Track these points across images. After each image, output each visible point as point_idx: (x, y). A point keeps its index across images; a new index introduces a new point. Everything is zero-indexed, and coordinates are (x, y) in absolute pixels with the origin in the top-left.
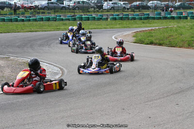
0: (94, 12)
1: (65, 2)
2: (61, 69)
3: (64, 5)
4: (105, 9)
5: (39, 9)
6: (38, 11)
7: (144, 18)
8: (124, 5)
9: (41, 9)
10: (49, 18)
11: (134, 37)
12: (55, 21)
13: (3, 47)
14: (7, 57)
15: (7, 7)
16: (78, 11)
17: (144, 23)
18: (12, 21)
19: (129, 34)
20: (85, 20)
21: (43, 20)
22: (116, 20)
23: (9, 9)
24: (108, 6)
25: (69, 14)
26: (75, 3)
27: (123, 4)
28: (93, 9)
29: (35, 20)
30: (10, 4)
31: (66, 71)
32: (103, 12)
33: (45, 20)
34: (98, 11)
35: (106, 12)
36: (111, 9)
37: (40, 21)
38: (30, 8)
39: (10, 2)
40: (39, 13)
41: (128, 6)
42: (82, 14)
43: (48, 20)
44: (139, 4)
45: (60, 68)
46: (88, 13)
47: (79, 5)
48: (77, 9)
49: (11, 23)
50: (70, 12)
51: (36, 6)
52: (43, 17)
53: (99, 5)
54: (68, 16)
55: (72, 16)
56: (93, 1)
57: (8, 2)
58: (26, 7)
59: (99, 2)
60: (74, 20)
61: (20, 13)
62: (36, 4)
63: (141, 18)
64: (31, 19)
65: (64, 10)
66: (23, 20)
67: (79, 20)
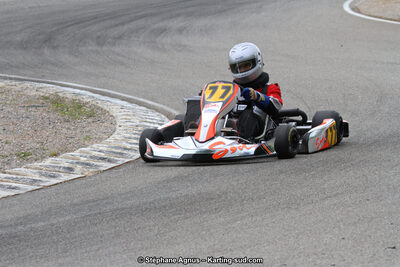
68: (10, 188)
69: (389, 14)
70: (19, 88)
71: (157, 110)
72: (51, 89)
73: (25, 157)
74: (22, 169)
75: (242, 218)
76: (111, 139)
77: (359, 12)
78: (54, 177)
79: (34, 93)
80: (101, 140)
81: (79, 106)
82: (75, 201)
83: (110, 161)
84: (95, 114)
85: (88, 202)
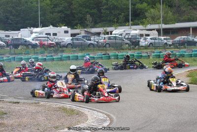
0: (130, 50)
1: (92, 38)
2: (108, 116)
3: (92, 42)
4: (142, 46)
5: (60, 47)
6: (61, 49)
7: (194, 54)
8: (165, 41)
9: (64, 46)
10: (77, 56)
14: (36, 102)
15: (22, 44)
16: (109, 49)
17: (195, 60)
20: (122, 58)
21: (69, 59)
22: (159, 57)
23: (25, 47)
24: (146, 43)
25: (99, 52)
26: (105, 39)
27: (164, 39)
28: (127, 45)
29: (61, 59)
30: (26, 41)
32: (141, 49)
33: (73, 59)
34: (134, 49)
35: (144, 49)
36: (149, 46)
37: (66, 60)
38: (50, 46)
39: (25, 38)
40: (63, 51)
42: (114, 51)
43: (77, 58)
44: (184, 39)
45: (106, 114)
46: (122, 51)
47: (110, 41)
48: (107, 46)
50: (99, 50)
51: (57, 44)
52: (70, 55)
53: (134, 40)
54: (98, 54)
55: (104, 54)
56: (127, 37)
57: (23, 39)
58: (44, 44)
59: (135, 37)
60: (108, 59)
61: (38, 51)
62: (57, 41)
63: (191, 55)
64: (54, 57)
65: (91, 48)
66: (45, 59)
67: (115, 58)
70: (49, 104)
71: (101, 112)
72: (61, 105)
73: (57, 128)
76: (87, 122)
79: (54, 106)
80: (83, 122)
81: (73, 111)
84: (79, 114)
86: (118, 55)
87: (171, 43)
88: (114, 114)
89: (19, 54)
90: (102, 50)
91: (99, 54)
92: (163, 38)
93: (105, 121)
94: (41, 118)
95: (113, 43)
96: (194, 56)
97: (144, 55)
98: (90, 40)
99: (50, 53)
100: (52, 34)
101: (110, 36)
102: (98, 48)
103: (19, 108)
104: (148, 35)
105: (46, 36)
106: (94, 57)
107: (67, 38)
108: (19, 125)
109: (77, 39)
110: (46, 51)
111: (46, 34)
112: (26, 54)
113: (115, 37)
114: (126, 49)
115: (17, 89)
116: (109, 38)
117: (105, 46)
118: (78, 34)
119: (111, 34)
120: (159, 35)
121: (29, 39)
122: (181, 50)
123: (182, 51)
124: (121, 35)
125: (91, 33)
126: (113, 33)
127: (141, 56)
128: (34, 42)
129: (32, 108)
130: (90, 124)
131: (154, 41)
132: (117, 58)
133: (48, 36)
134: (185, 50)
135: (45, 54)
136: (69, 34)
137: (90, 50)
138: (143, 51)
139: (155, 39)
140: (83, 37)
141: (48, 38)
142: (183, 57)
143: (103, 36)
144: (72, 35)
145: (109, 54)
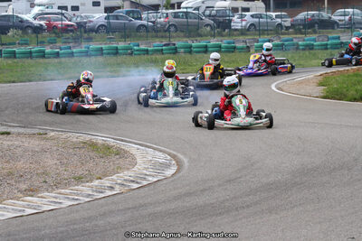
0: (214, 36)
1: (144, 16)
2: (174, 157)
3: (144, 22)
4: (236, 30)
5: (85, 32)
6: (86, 35)
7: (332, 45)
8: (279, 20)
9: (92, 30)
10: (117, 49)
11: (321, 84)
12: (131, 54)
13: (27, 110)
14: (41, 132)
15: (15, 27)
16: (174, 34)
18: (31, 57)
19: (308, 80)
20: (199, 52)
21: (102, 54)
23: (20, 32)
24: (244, 23)
25: (157, 40)
26: (167, 17)
27: (277, 16)
28: (209, 28)
29: (87, 54)
30: (22, 21)
31: (185, 160)
32: (233, 35)
33: (109, 54)
34: (220, 35)
35: (239, 35)
36: (248, 30)
37: (96, 55)
38: (66, 29)
39: (19, 15)
40: (90, 39)
41: (288, 22)
42: (185, 39)
43: (116, 52)
44: (313, 15)
46: (199, 39)
47: (177, 20)
48: (172, 29)
49: (29, 60)
50: (157, 37)
51: (80, 25)
52: (103, 46)
53: (221, 19)
54: (155, 44)
55: (165, 45)
56: (207, 12)
57: (17, 17)
58: (56, 27)
59: (222, 12)
60: (174, 53)
61: (43, 40)
62: (79, 20)
63: (327, 45)
64: (74, 50)
65: (143, 33)
66: (58, 53)
67: (185, 52)
68: (73, 199)
69: (302, 92)
70: (64, 136)
71: (161, 151)
72: (88, 138)
73: (79, 180)
74: (80, 188)
75: (240, 219)
76: (135, 168)
77: (282, 90)
78: (102, 192)
79: (75, 140)
80: (128, 169)
81: (108, 148)
82: (121, 208)
83: (137, 183)
84: (120, 153)
85: (129, 209)
86: (191, 47)
87: (288, 24)
88: (184, 154)
89: (10, 44)
90: (162, 37)
91: (157, 43)
92: (274, 14)
93: (168, 166)
94: (50, 162)
95: (182, 25)
96: (331, 48)
97: (239, 45)
98: (141, 19)
99: (65, 43)
100: (69, 8)
101: (176, 10)
102: (154, 34)
103: (9, 143)
104: (247, 10)
105: (60, 11)
106: (147, 50)
107: (97, 16)
108: (10, 174)
109: (117, 17)
110: (58, 39)
111: (59, 8)
112: (22, 44)
113: (187, 13)
114: (206, 36)
115: (7, 108)
116: (176, 15)
117: (168, 30)
118: (119, 8)
119: (179, 7)
120: (268, 9)
121: (28, 17)
122: (308, 37)
123: (310, 38)
124: (197, 9)
125: (143, 6)
126: (183, 5)
127: (235, 48)
128: (36, 23)
129: (34, 144)
130: (140, 172)
131: (257, 20)
132: (190, 52)
133: (64, 11)
134: (314, 36)
135: (58, 44)
136: (102, 7)
137: (140, 36)
138: (238, 38)
139: (260, 16)
140: (128, 13)
141: (63, 14)
142: (312, 49)
143: (164, 11)
144: (108, 10)
145: (174, 45)
